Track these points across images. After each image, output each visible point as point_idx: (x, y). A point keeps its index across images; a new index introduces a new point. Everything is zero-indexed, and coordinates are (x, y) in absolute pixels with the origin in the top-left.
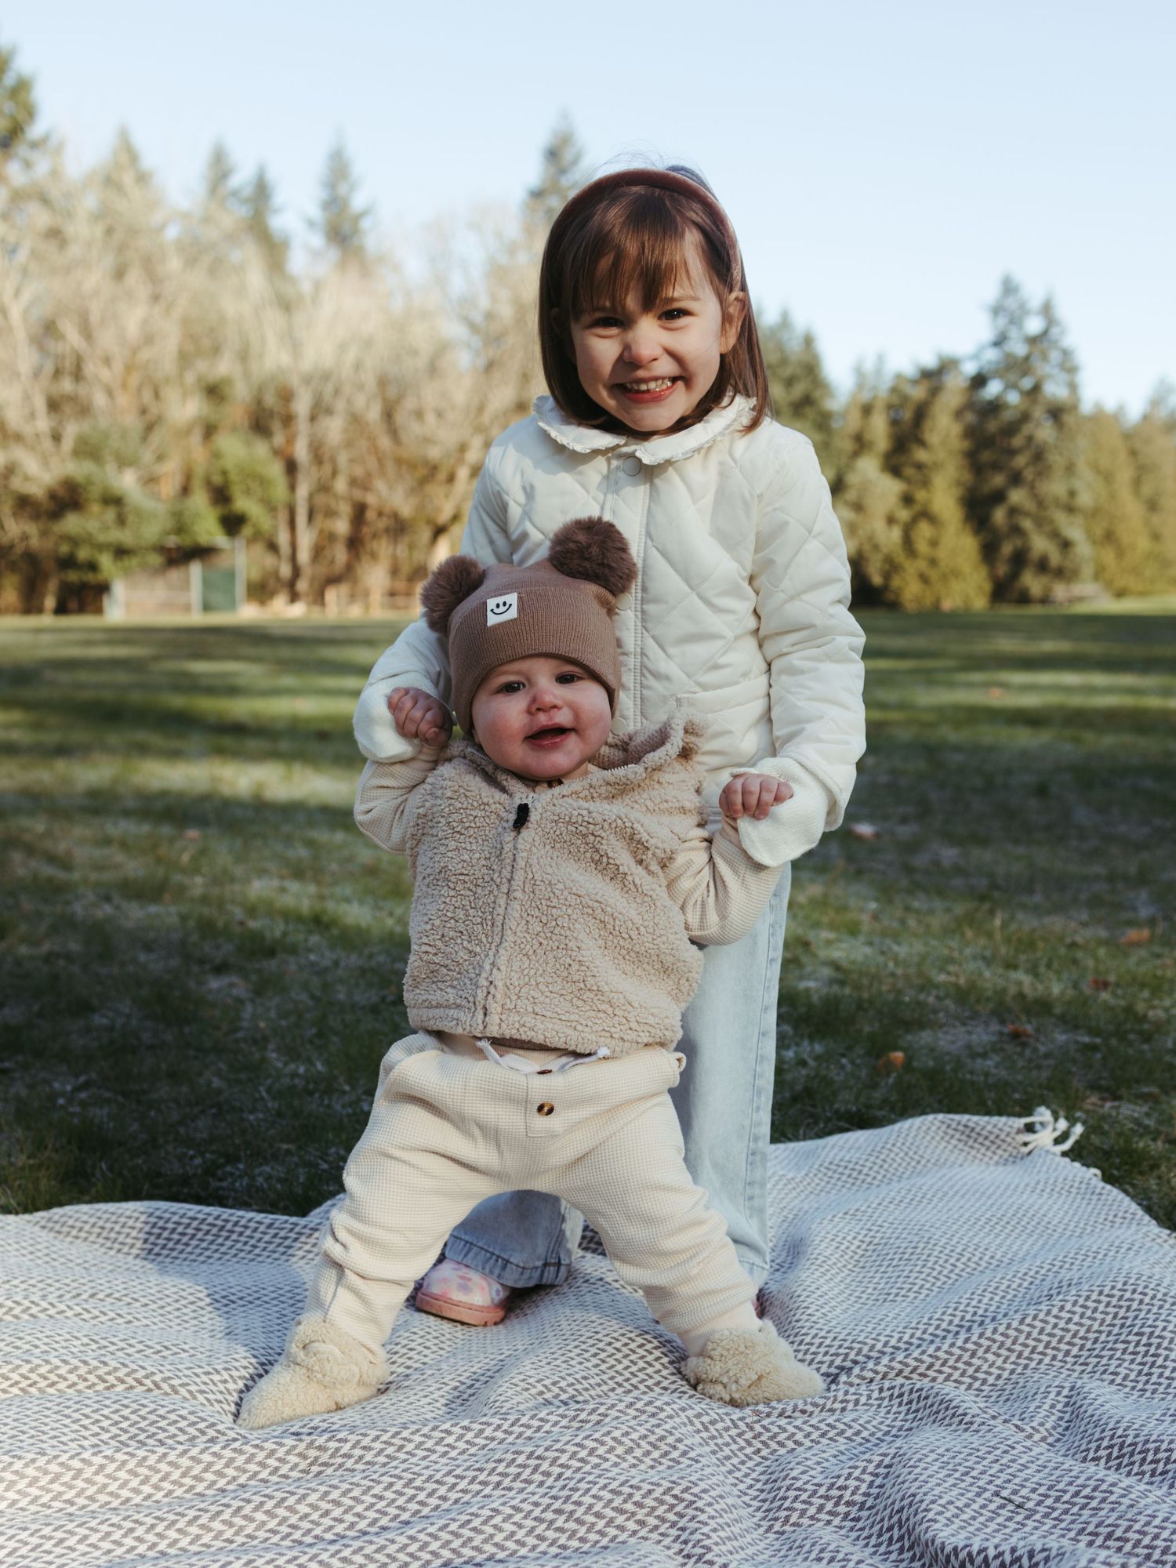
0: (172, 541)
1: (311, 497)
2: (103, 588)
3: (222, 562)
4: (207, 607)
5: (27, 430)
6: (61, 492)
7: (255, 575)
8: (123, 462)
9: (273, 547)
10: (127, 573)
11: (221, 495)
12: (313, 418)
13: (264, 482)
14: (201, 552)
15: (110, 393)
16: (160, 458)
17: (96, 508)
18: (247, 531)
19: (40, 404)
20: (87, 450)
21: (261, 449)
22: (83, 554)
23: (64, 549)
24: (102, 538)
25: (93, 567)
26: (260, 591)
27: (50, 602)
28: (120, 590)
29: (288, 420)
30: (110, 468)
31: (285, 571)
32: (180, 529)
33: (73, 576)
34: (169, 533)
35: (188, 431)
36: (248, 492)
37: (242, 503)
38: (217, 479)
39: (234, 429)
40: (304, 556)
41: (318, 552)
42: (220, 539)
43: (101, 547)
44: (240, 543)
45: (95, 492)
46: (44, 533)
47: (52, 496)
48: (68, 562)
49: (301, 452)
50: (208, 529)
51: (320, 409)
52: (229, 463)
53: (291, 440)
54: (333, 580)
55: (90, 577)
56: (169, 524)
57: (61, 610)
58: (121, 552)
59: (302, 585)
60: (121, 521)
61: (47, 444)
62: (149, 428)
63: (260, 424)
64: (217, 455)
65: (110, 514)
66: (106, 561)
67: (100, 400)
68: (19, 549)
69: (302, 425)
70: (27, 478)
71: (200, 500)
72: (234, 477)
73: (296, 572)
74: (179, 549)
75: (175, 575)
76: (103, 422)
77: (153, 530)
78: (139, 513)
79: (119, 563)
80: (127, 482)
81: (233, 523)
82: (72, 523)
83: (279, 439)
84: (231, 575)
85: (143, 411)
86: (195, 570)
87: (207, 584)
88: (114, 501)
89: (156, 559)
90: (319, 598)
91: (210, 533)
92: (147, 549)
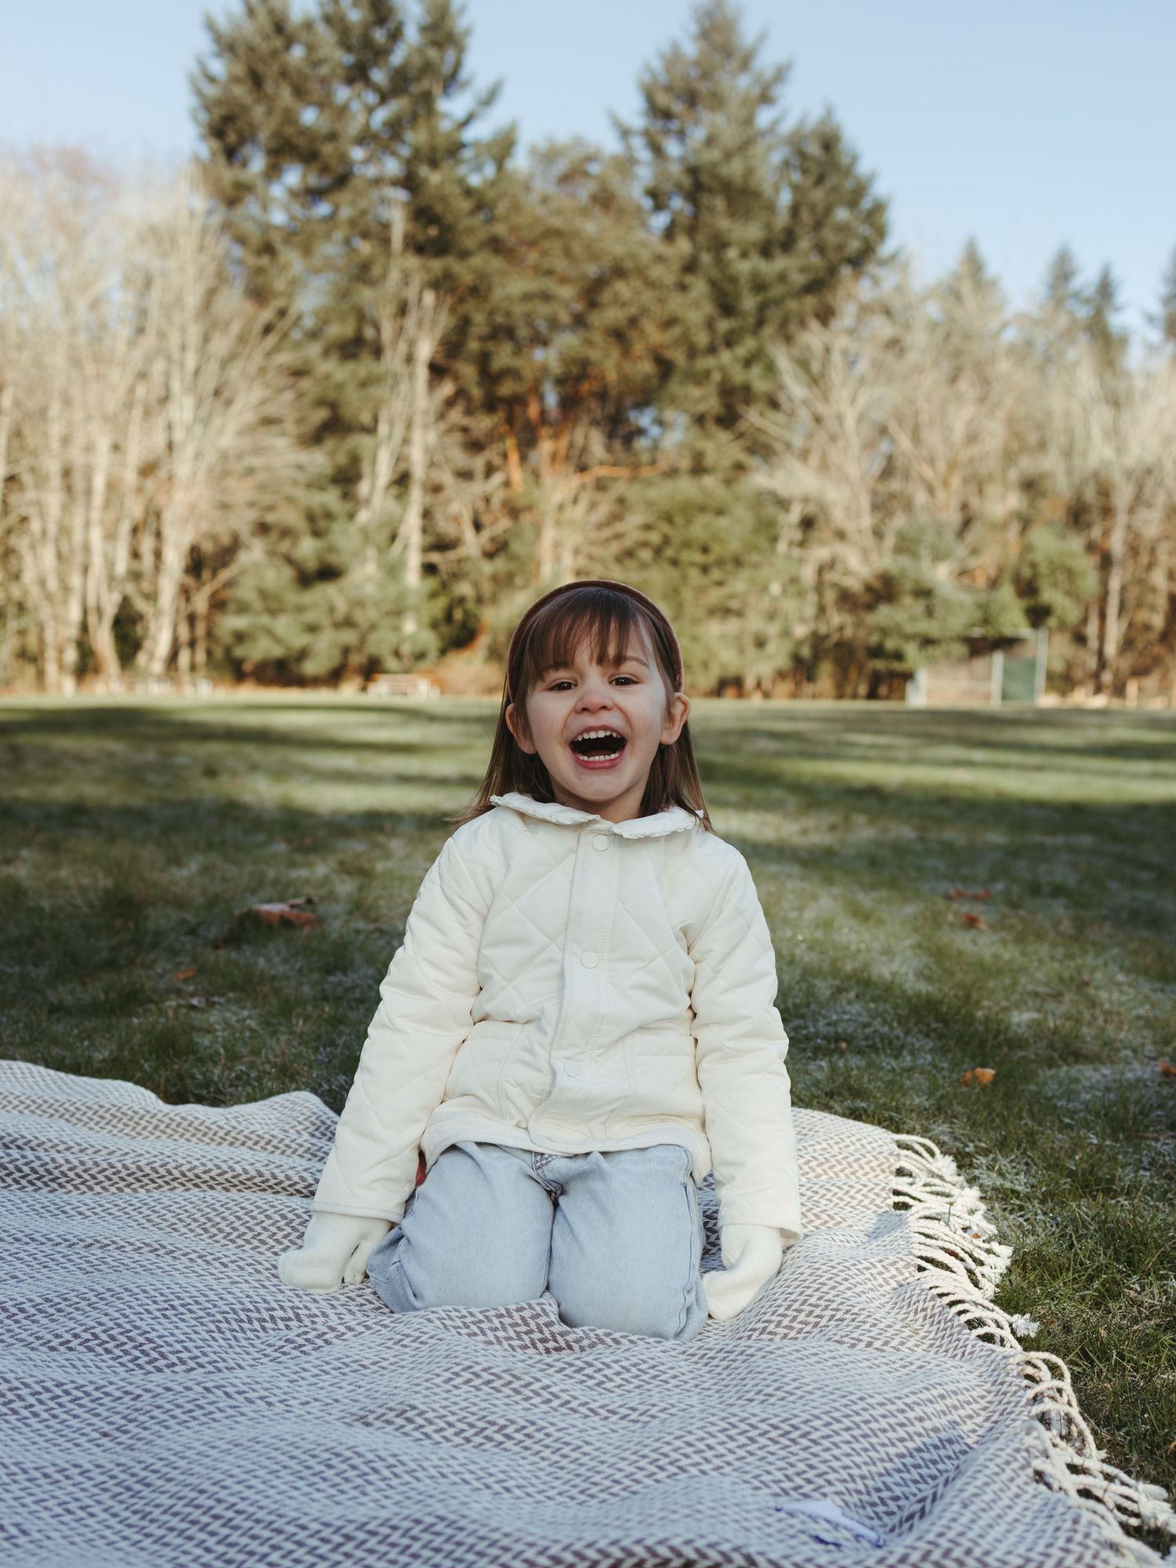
0: (977, 632)
1: (1123, 589)
2: (908, 676)
3: (1025, 652)
4: (1005, 696)
5: (850, 527)
6: (877, 585)
7: (1058, 666)
8: (938, 556)
9: (1080, 639)
10: (932, 661)
11: (1027, 588)
12: (1131, 510)
13: (1071, 574)
14: (1006, 643)
15: (931, 491)
16: (975, 552)
17: (907, 600)
18: (1052, 622)
19: (865, 502)
20: (906, 546)
21: (1076, 544)
22: (890, 644)
23: (874, 639)
24: (910, 629)
25: (899, 656)
26: (1063, 682)
27: (863, 689)
28: (923, 677)
29: (1107, 512)
30: (926, 562)
31: (1092, 663)
32: (986, 621)
33: (880, 665)
34: (973, 625)
35: (1004, 526)
36: (1055, 585)
37: (1049, 595)
38: (1027, 572)
39: (1050, 524)
40: (1111, 649)
41: (1127, 644)
42: (1025, 631)
43: (909, 637)
44: (1042, 634)
45: (908, 585)
46: (859, 624)
47: (869, 588)
48: (877, 652)
49: (1117, 544)
50: (1013, 619)
51: (1139, 500)
52: (1039, 557)
53: (1106, 533)
54: (1139, 672)
55: (896, 666)
56: (977, 615)
57: (872, 695)
58: (927, 642)
59: (1107, 677)
60: (930, 613)
61: (869, 540)
62: (967, 523)
63: (1077, 516)
64: (1027, 548)
65: (919, 607)
66: (911, 650)
67: (921, 497)
68: (836, 637)
69: (1121, 519)
70: (847, 573)
71: (1007, 593)
72: (1043, 569)
73: (1102, 663)
74: (984, 639)
75: (979, 664)
76: (923, 518)
77: (959, 620)
78: (947, 604)
79: (924, 653)
80: (941, 575)
81: (1038, 615)
82: (884, 614)
83: (1096, 533)
84: (1032, 665)
85: (964, 507)
86: (998, 659)
87: (1007, 673)
88: (924, 593)
89: (960, 649)
90: (1119, 690)
91: (1014, 626)
92: (952, 639)
